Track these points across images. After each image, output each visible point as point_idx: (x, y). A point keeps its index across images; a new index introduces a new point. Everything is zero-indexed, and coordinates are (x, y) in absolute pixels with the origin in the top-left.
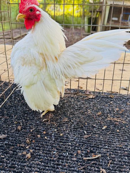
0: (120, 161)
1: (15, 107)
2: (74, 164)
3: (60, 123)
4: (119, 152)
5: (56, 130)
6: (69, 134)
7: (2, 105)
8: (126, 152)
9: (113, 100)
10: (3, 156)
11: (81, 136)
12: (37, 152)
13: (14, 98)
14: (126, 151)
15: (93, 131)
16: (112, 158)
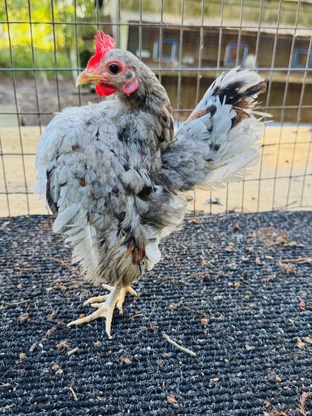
0: (255, 340)
2: (170, 364)
4: (247, 322)
6: (136, 308)
8: (260, 321)
9: (201, 227)
11: (163, 307)
14: (259, 318)
15: (182, 294)
16: (238, 336)
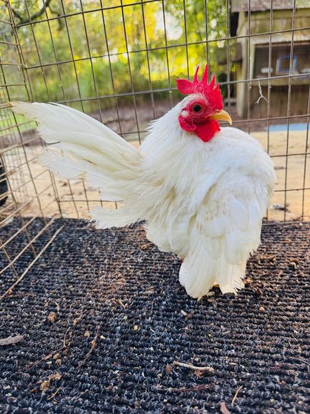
0: (262, 389)
1: (52, 271)
3: (136, 300)
4: (261, 363)
5: (125, 318)
6: (152, 324)
7: (29, 267)
8: (277, 363)
10: (9, 387)
11: (177, 328)
12: (79, 374)
13: (55, 251)
14: (277, 360)
16: (243, 379)
